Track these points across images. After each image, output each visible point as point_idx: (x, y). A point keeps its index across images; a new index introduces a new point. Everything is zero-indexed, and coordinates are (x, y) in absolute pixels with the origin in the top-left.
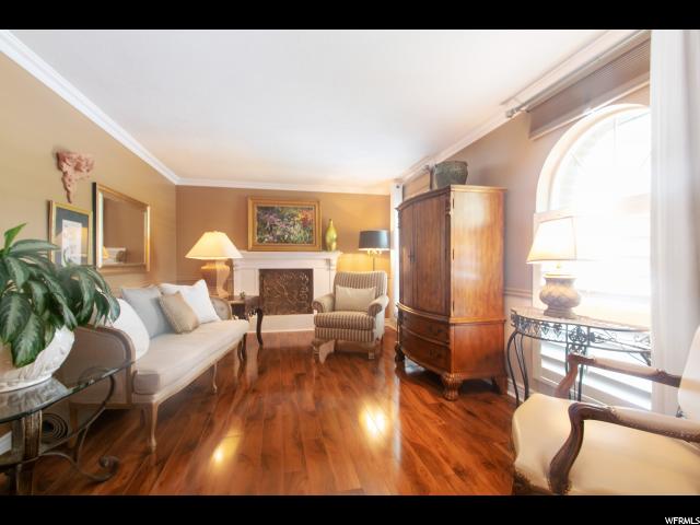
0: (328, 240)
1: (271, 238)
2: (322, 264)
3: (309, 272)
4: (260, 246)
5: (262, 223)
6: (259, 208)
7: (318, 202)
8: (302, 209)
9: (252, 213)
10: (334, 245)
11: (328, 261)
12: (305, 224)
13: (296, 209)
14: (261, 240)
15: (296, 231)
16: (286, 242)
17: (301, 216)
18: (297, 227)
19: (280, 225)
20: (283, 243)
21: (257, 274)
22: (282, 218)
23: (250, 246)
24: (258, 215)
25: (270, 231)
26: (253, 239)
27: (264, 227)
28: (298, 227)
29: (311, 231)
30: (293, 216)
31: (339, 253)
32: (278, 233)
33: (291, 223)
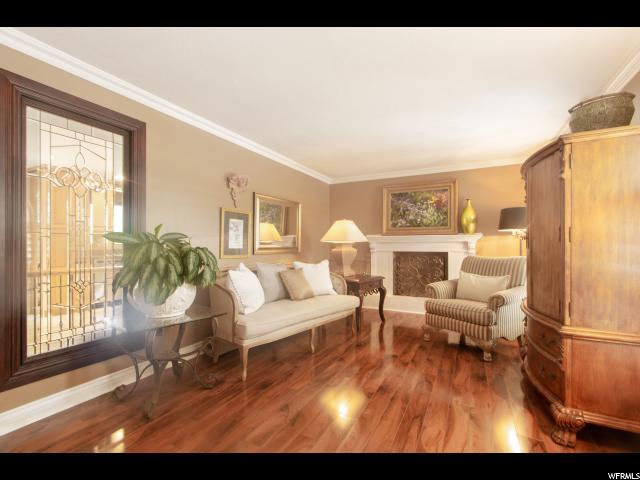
0: (464, 221)
1: (404, 222)
2: (459, 248)
3: (444, 256)
4: (394, 230)
5: (396, 209)
6: (394, 195)
7: (454, 183)
8: (436, 191)
9: (386, 200)
10: (472, 227)
11: (466, 244)
12: (439, 206)
13: (429, 192)
14: (394, 225)
15: (430, 214)
16: (419, 225)
17: (434, 199)
18: (429, 210)
19: (414, 210)
20: (416, 226)
21: (391, 257)
22: (415, 203)
23: (384, 231)
24: (392, 202)
25: (403, 216)
26: (388, 223)
27: (398, 213)
28: (431, 210)
29: (446, 213)
30: (426, 199)
31: (479, 236)
32: (411, 217)
33: (424, 206)
